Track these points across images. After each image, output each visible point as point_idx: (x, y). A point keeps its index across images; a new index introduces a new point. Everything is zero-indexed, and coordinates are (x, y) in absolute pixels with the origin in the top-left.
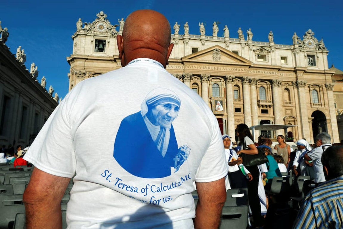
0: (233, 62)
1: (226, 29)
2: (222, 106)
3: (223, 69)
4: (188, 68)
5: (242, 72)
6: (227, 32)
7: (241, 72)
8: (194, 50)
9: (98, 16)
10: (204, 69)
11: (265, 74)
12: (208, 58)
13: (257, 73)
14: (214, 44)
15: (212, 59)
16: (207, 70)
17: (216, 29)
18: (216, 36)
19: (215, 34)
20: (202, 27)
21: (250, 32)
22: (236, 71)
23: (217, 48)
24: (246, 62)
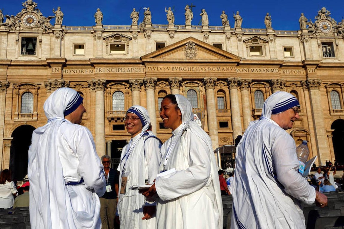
0: (215, 58)
1: (203, 14)
2: (199, 120)
3: (200, 69)
4: (151, 71)
5: (228, 71)
6: (205, 18)
7: (226, 71)
8: (160, 46)
9: (25, 5)
10: (174, 71)
11: (260, 73)
12: (179, 55)
13: (250, 72)
14: (187, 35)
15: (184, 57)
16: (177, 71)
17: (189, 14)
18: (190, 24)
19: (189, 23)
20: (170, 13)
21: (238, 17)
22: (219, 71)
23: (191, 41)
24: (232, 57)
